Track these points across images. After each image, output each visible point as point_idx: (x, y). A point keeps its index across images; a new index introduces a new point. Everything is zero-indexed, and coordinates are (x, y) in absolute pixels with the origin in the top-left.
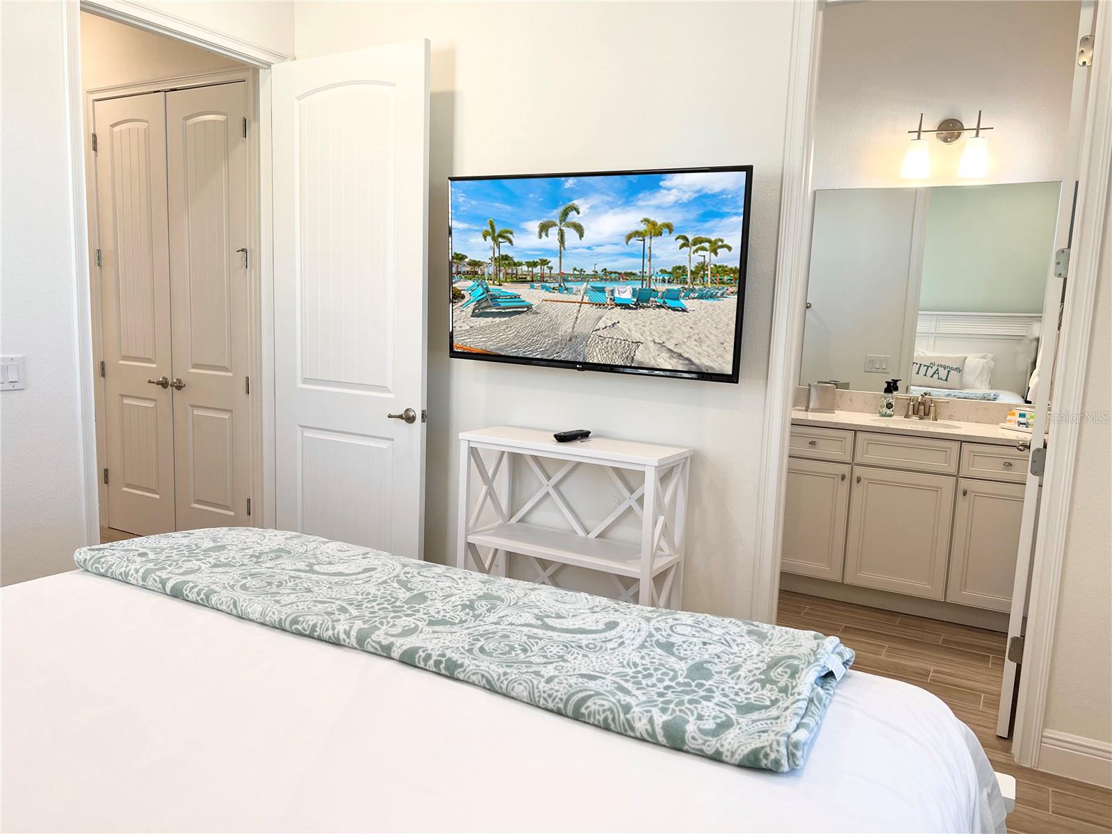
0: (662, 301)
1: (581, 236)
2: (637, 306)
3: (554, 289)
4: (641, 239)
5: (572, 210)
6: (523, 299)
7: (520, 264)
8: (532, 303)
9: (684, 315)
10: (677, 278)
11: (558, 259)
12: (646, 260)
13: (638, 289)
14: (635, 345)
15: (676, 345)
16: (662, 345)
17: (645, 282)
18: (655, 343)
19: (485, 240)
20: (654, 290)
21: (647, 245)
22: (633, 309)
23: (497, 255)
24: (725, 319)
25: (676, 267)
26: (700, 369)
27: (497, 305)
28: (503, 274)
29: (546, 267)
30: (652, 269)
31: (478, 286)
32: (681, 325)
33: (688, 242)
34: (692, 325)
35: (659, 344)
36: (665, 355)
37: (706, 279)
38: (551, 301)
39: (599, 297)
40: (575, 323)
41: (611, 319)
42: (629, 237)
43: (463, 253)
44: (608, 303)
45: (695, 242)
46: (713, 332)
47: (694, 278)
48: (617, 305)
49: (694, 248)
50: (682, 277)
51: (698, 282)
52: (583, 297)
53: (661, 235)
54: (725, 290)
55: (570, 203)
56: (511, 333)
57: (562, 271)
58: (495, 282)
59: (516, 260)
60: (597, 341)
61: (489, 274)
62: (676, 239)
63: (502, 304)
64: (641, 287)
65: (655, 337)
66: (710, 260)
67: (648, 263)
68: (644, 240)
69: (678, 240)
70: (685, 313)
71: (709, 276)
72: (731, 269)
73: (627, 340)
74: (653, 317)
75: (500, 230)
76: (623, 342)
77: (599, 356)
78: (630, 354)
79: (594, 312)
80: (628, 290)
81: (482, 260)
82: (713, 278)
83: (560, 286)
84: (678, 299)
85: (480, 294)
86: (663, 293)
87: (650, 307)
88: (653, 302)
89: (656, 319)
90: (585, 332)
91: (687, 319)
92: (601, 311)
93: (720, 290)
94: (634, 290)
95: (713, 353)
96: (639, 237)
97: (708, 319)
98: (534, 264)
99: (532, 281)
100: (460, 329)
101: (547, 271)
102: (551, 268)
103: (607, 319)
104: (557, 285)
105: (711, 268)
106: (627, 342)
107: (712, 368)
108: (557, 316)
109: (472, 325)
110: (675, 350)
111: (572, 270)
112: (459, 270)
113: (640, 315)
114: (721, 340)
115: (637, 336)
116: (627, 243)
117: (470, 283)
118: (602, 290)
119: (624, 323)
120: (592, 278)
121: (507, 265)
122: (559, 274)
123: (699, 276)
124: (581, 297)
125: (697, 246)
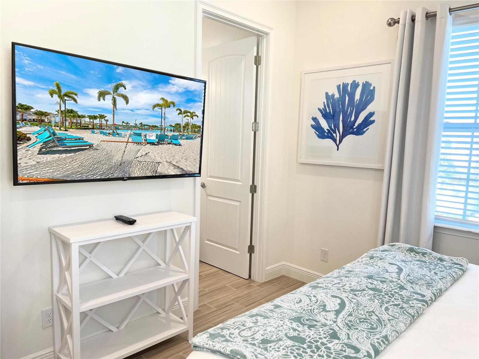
0: (170, 141)
1: (127, 103)
2: (159, 143)
3: (109, 134)
4: (160, 108)
5: (121, 87)
6: (86, 141)
7: (83, 117)
8: (93, 143)
9: (180, 147)
10: (177, 129)
11: (112, 115)
12: (163, 120)
13: (159, 134)
14: (157, 164)
15: (177, 162)
16: (170, 163)
17: (162, 131)
18: (167, 162)
19: (52, 97)
20: (167, 135)
21: (163, 112)
22: (157, 145)
23: (63, 109)
24: (196, 149)
25: (177, 124)
26: (187, 173)
27: (64, 145)
28: (69, 123)
29: (103, 119)
30: (166, 124)
31: (45, 131)
32: (179, 152)
33: (182, 112)
34: (183, 152)
35: (169, 162)
36: (172, 168)
37: (189, 130)
38: (107, 141)
39: (138, 139)
40: (123, 154)
41: (145, 151)
42: (155, 106)
43: (28, 105)
44: (143, 142)
45: (184, 113)
46: (191, 154)
47: (184, 130)
48: (148, 143)
49: (184, 115)
50: (179, 129)
51: (186, 131)
52: (128, 139)
53: (170, 107)
54: (196, 135)
55: (120, 82)
56: (76, 164)
57: (115, 123)
58: (62, 128)
59: (80, 114)
60: (137, 164)
61: (55, 122)
62: (177, 110)
63: (68, 144)
64: (160, 133)
65: (167, 159)
66: (190, 121)
67: (164, 121)
68: (162, 109)
69: (178, 111)
70: (180, 146)
71: (190, 129)
72: (198, 126)
73: (153, 162)
74: (166, 149)
75: (66, 91)
76: (151, 163)
77: (138, 172)
78: (155, 169)
79: (136, 147)
80: (154, 135)
81: (49, 112)
82: (192, 130)
83: (113, 132)
84: (177, 140)
85: (47, 136)
86: (171, 136)
87: (165, 144)
88: (166, 141)
89: (168, 150)
90: (130, 159)
91: (181, 149)
92: (139, 147)
93: (194, 135)
94: (157, 135)
95: (192, 164)
96: (159, 107)
97: (190, 149)
98: (95, 117)
99: (93, 128)
100: (26, 165)
101: (104, 122)
102: (107, 121)
103: (143, 151)
104: (111, 131)
105: (191, 125)
106: (154, 163)
107: (191, 171)
108: (111, 151)
109: (39, 160)
110: (176, 165)
111: (122, 123)
112: (24, 118)
113: (160, 148)
114: (195, 158)
115: (158, 159)
116: (153, 110)
117: (37, 129)
118: (140, 135)
119: (152, 153)
120: (134, 128)
121: (72, 117)
122: (112, 125)
123: (186, 129)
124: (127, 139)
125: (185, 114)
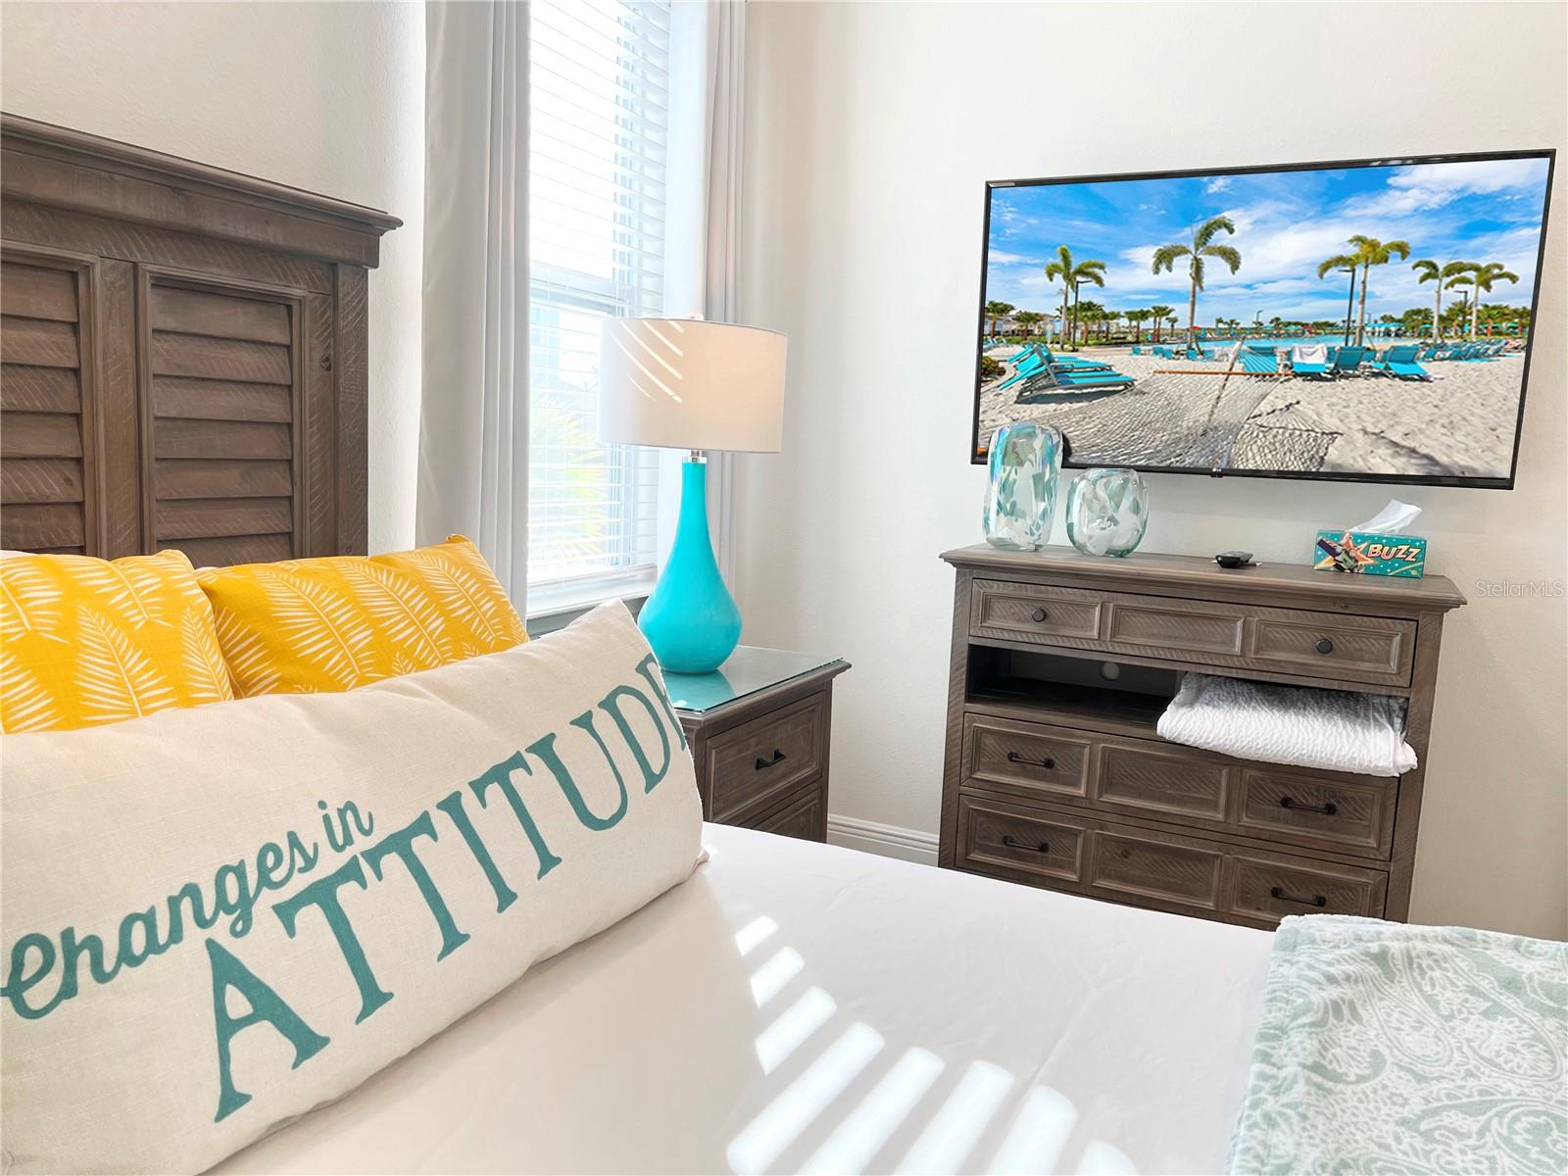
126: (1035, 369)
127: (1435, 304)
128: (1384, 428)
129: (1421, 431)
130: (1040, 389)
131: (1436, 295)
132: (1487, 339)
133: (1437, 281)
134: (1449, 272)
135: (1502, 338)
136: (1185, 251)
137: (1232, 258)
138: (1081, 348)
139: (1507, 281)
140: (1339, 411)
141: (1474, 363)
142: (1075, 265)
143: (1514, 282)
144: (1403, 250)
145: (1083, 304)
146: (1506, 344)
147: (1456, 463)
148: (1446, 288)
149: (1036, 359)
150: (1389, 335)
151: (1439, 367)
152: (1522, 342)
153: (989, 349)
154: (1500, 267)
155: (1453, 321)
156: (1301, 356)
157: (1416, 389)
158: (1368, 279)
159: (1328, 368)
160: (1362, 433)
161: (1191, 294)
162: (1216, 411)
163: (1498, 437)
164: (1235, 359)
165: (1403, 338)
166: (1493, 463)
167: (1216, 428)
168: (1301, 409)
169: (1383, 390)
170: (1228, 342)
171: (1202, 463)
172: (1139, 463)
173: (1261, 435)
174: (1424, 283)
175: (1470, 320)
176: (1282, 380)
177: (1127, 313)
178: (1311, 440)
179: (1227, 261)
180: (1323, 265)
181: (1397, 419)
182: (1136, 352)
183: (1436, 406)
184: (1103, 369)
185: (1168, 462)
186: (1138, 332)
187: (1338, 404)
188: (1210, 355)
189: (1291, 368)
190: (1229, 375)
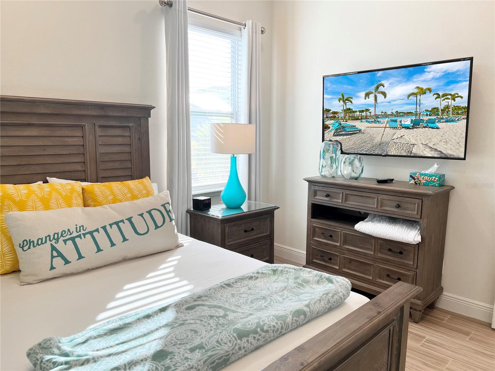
126: (337, 127)
127: (440, 106)
128: (428, 143)
129: (438, 144)
130: (338, 132)
131: (440, 103)
132: (455, 116)
133: (440, 99)
134: (443, 96)
135: (459, 115)
136: (372, 93)
137: (384, 94)
138: (348, 121)
139: (460, 98)
140: (415, 138)
141: (452, 123)
142: (345, 97)
143: (462, 98)
144: (430, 90)
145: (348, 109)
146: (461, 117)
147: (448, 153)
148: (443, 101)
149: (337, 124)
150: (427, 115)
151: (442, 124)
152: (465, 117)
153: (326, 121)
154: (458, 94)
155: (445, 111)
156: (404, 122)
157: (436, 131)
158: (421, 99)
159: (411, 125)
160: (422, 144)
161: (374, 105)
162: (382, 138)
163: (460, 145)
164: (387, 123)
165: (431, 116)
166: (459, 153)
167: (383, 143)
168: (405, 137)
169: (426, 131)
170: (385, 118)
171: (380, 153)
172: (364, 153)
173: (395, 145)
174: (436, 100)
175: (450, 110)
176: (399, 129)
177: (359, 111)
178: (408, 146)
179: (383, 95)
180: (408, 95)
181: (431, 140)
182: (362, 122)
183: (442, 136)
184: (353, 127)
185: (371, 152)
186: (362, 116)
187: (415, 136)
188: (380, 122)
189: (401, 125)
190: (385, 128)
